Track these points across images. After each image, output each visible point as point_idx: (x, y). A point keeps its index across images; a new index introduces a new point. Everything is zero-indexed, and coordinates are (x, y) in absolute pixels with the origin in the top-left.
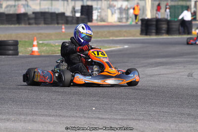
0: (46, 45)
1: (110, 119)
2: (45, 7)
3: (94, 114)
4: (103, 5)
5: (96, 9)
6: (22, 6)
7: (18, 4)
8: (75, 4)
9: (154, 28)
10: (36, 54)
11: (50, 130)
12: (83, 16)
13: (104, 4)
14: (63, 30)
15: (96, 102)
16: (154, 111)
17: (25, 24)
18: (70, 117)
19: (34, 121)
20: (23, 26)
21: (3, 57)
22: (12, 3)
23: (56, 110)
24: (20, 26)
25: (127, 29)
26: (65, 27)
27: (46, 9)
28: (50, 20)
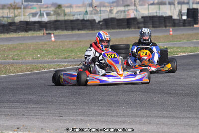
8: (181, 7)
12: (189, 19)
14: (171, 33)
19: (149, 123)
20: (133, 30)
22: (122, 9)
23: (169, 111)
26: (172, 29)
27: (154, 13)
28: (158, 23)
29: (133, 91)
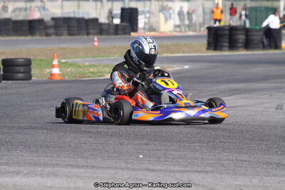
0: (71, 65)
1: (165, 171)
2: (70, 10)
3: (142, 164)
4: (153, 7)
5: (143, 13)
6: (36, 9)
7: (31, 7)
8: (112, 5)
9: (227, 40)
10: (57, 78)
11: (79, 188)
12: (124, 24)
13: (155, 6)
14: (96, 44)
15: (145, 147)
16: (229, 160)
17: (41, 35)
18: (106, 168)
19: (56, 175)
20: (38, 37)
21: (10, 82)
22: (22, 5)
23: (87, 158)
24: (34, 38)
25: (188, 42)
26: (98, 39)
27: (71, 13)
28: (76, 29)
29: (33, 128)
